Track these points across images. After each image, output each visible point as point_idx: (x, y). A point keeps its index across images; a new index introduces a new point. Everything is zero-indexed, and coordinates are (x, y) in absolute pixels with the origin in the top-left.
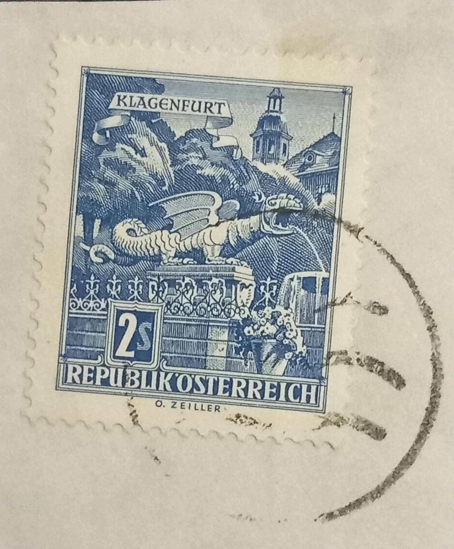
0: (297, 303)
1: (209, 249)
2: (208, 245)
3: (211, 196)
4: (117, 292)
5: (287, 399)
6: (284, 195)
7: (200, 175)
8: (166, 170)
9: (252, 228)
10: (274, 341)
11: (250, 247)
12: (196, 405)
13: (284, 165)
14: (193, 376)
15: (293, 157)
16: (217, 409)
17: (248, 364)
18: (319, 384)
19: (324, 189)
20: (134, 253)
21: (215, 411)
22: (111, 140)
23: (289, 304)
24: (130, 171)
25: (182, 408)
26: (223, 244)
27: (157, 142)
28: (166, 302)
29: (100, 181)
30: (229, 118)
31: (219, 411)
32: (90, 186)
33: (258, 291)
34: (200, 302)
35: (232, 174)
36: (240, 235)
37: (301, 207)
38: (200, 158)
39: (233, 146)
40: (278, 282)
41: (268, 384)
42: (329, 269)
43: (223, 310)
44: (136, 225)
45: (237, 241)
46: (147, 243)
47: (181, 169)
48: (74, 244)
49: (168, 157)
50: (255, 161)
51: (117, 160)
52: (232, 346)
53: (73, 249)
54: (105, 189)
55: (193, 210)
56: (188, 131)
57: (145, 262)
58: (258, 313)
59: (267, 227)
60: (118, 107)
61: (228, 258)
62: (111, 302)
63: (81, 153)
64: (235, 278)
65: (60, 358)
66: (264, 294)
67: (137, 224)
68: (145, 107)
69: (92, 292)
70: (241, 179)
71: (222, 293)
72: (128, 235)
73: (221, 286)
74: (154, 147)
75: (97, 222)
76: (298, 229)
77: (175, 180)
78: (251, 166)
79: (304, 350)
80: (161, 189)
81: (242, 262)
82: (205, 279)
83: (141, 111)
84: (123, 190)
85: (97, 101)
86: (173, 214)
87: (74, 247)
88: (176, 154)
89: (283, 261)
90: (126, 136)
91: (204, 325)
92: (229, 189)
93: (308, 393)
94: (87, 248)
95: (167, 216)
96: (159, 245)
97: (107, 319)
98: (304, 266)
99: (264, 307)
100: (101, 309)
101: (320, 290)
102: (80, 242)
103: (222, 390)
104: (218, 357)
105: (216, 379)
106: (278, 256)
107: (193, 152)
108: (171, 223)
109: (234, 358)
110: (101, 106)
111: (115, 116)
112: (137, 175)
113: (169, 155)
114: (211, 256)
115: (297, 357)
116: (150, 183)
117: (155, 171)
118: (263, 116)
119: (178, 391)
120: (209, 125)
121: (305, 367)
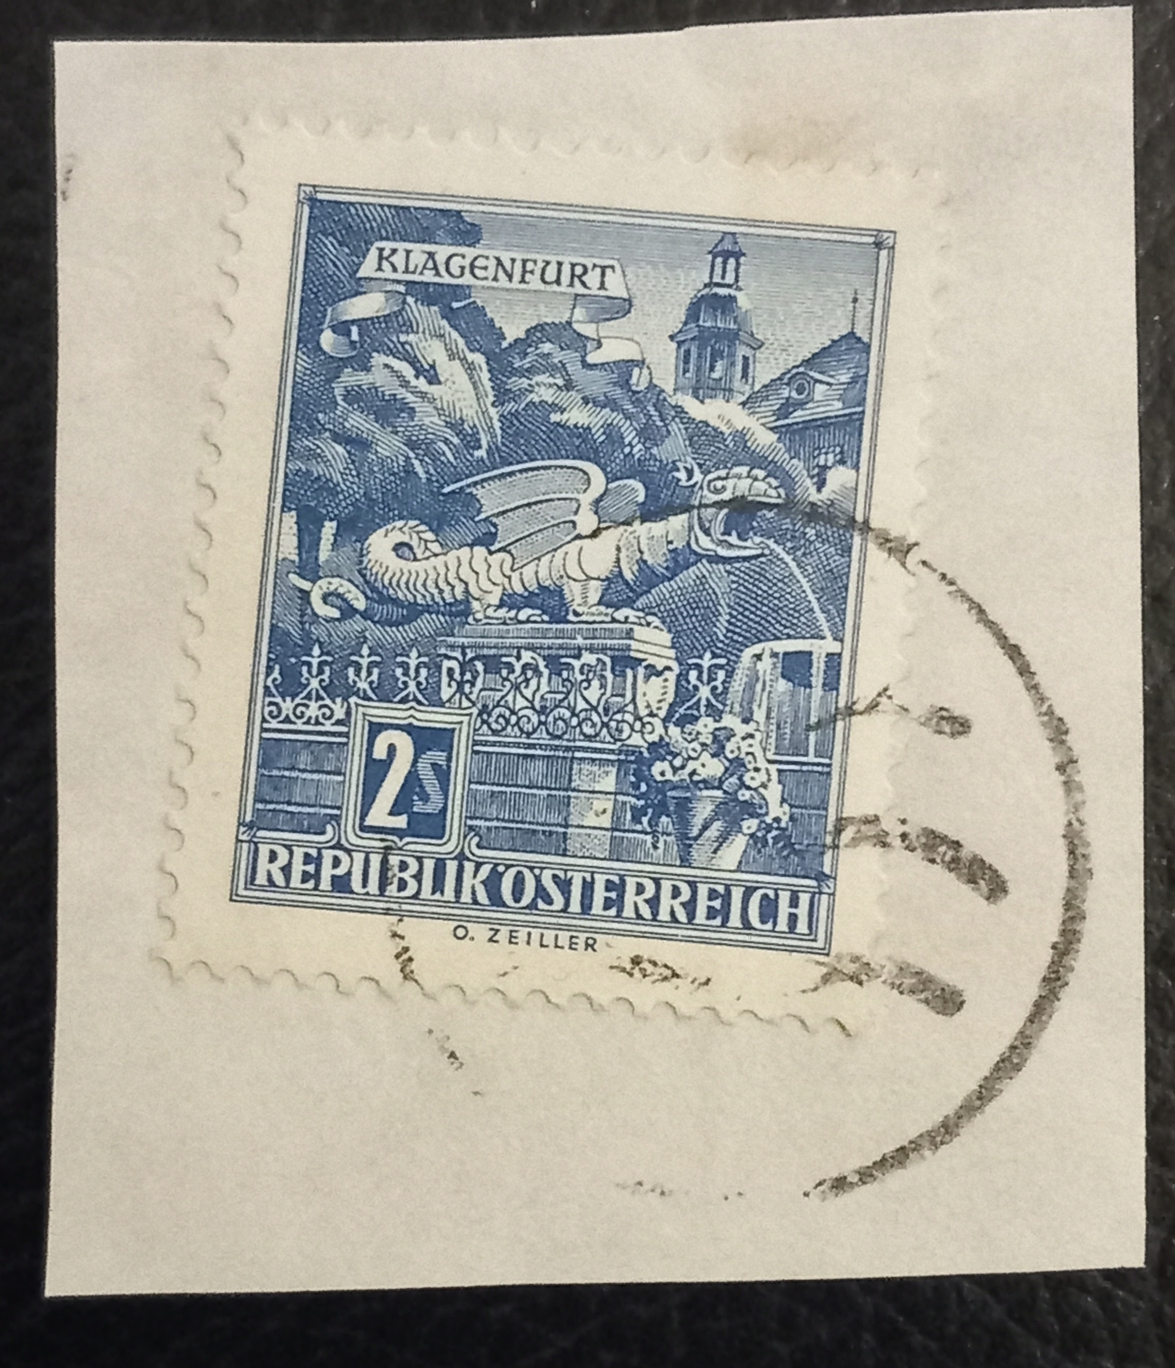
0: (769, 710)
1: (576, 588)
2: (574, 580)
3: (581, 470)
4: (371, 683)
5: (746, 924)
6: (743, 470)
7: (558, 424)
8: (483, 413)
9: (671, 542)
10: (719, 793)
11: (666, 584)
12: (542, 935)
13: (744, 404)
14: (537, 871)
15: (765, 386)
16: (590, 945)
17: (661, 845)
18: (817, 890)
19: (831, 457)
20: (410, 597)
21: (586, 949)
22: (362, 347)
23: (752, 714)
24: (403, 415)
25: (510, 942)
26: (607, 579)
27: (463, 351)
28: (479, 706)
29: (337, 438)
30: (621, 298)
31: (594, 950)
32: (313, 447)
33: (683, 683)
34: (556, 707)
35: (628, 422)
36: (645, 557)
37: (779, 496)
38: (559, 388)
39: (632, 361)
40: (728, 664)
41: (703, 891)
42: (841, 634)
43: (605, 725)
44: (414, 535)
45: (638, 571)
46: (438, 575)
47: (516, 411)
48: (276, 577)
49: (488, 385)
50: (679, 394)
51: (373, 390)
52: (624, 803)
53: (275, 588)
54: (347, 456)
55: (541, 502)
56: (532, 328)
57: (434, 616)
58: (683, 732)
59: (705, 541)
60: (379, 274)
61: (617, 609)
62: (357, 705)
63: (295, 375)
64: (633, 654)
65: (242, 829)
66: (696, 688)
67: (418, 533)
68: (438, 274)
69: (315, 683)
70: (648, 434)
71: (603, 686)
72: (398, 555)
73: (602, 670)
74: (457, 361)
75: (329, 528)
76: (773, 546)
77: (503, 437)
78: (669, 404)
79: (785, 813)
80: (472, 455)
81: (650, 618)
82: (566, 656)
83: (428, 284)
84: (387, 457)
85: (331, 260)
86: (496, 511)
87: (275, 583)
88: (504, 379)
89: (740, 617)
90: (395, 339)
91: (564, 758)
92: (622, 456)
93: (793, 910)
94: (305, 585)
95: (483, 516)
96: (465, 580)
97: (346, 744)
98: (786, 627)
99: (697, 719)
100: (333, 721)
101: (821, 681)
102: (289, 572)
103: (602, 901)
104: (595, 828)
105: (589, 879)
106: (729, 606)
107: (544, 373)
108: (493, 530)
109: (628, 831)
110: (340, 271)
111: (371, 295)
112: (420, 423)
113: (490, 379)
114: (579, 605)
115: (769, 828)
116: (446, 441)
117: (458, 416)
118: (699, 295)
119: (504, 905)
120: (579, 314)
121: (785, 853)
